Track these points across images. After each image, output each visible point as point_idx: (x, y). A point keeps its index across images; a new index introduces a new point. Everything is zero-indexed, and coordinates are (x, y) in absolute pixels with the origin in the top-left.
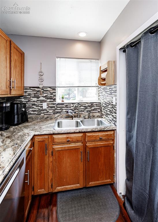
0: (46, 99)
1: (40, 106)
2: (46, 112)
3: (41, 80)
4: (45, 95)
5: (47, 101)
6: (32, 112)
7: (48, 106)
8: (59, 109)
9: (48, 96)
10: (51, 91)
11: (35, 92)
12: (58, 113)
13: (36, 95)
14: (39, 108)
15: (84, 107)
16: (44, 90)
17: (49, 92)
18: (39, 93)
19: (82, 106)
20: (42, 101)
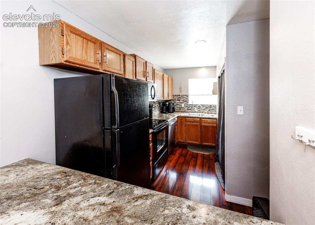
2: (184, 109)
3: (181, 91)
4: (183, 99)
5: (184, 103)
6: (177, 108)
7: (184, 106)
8: (191, 107)
10: (186, 97)
12: (190, 109)
13: (178, 99)
14: (180, 106)
15: (206, 107)
16: (183, 97)
18: (180, 98)
19: (204, 106)
20: (181, 103)
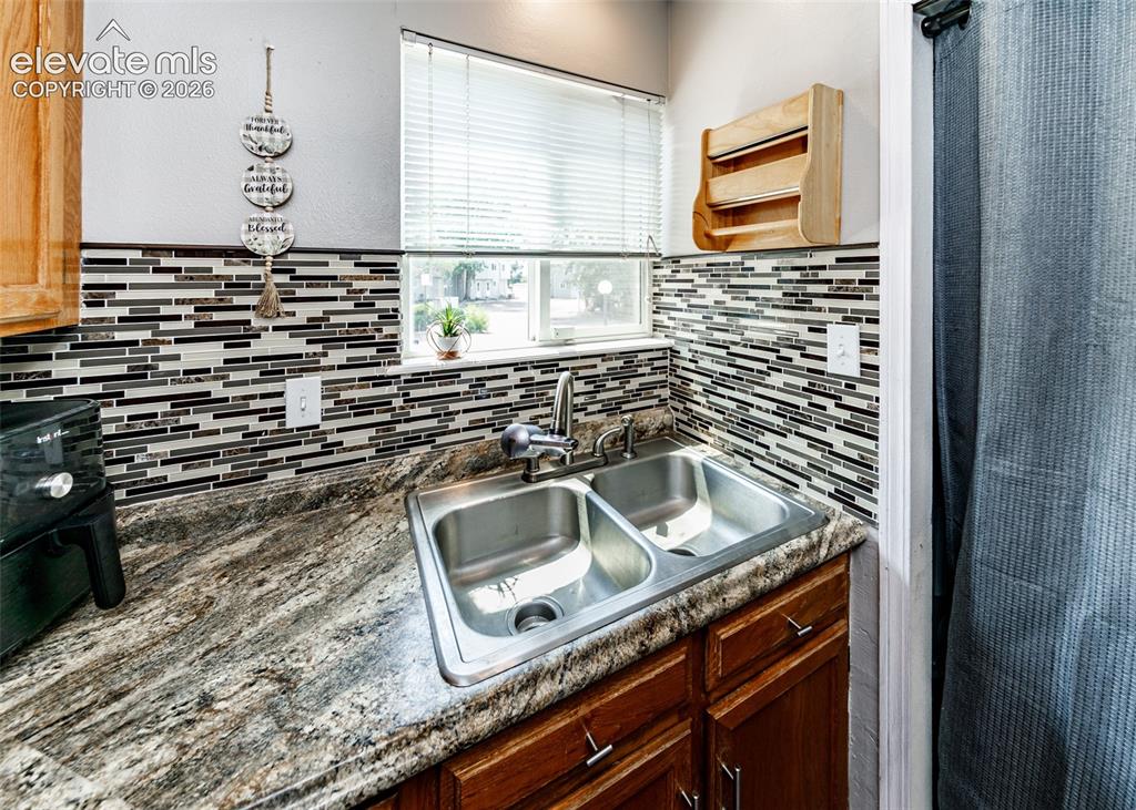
0: (318, 348)
1: (254, 405)
2: (317, 447)
3: (273, 195)
4: (303, 312)
5: (324, 362)
7: (330, 404)
8: (427, 411)
9: (334, 319)
10: (357, 285)
11: (210, 294)
12: (413, 441)
13: (217, 316)
14: (253, 423)
16: (300, 271)
17: (342, 292)
18: (253, 300)
20: (277, 368)
